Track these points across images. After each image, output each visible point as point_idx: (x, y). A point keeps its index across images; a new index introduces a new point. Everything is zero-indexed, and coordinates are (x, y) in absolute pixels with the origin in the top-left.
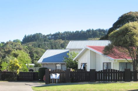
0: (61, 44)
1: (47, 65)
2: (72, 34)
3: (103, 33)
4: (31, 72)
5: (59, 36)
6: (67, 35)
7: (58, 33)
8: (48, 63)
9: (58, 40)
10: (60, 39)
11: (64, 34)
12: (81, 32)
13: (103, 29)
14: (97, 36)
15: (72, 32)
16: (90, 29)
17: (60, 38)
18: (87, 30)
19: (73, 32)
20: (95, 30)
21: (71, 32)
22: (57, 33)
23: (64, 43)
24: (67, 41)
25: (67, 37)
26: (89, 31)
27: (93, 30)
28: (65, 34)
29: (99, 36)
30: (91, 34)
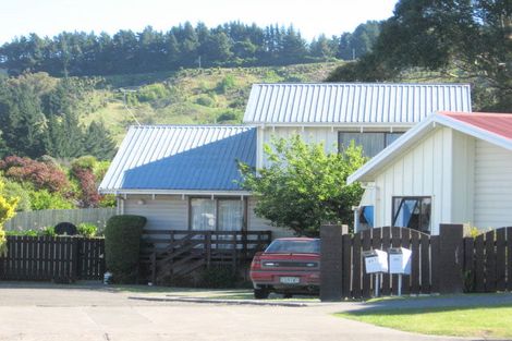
0: (45, 98)
1: (145, 203)
2: (97, 45)
3: (254, 47)
4: (65, 235)
5: (33, 53)
6: (74, 52)
7: (28, 38)
8: (153, 192)
9: (31, 77)
10: (36, 69)
11: (59, 46)
12: (141, 36)
13: (254, 25)
14: (222, 60)
15: (98, 34)
16: (187, 25)
17: (36, 65)
18: (174, 29)
19: (104, 37)
20: (214, 31)
21: (92, 37)
22: (24, 39)
23: (59, 92)
24: (72, 81)
25: (73, 63)
26: (181, 34)
27: (201, 27)
28: (65, 47)
29: (234, 57)
30: (192, 46)
